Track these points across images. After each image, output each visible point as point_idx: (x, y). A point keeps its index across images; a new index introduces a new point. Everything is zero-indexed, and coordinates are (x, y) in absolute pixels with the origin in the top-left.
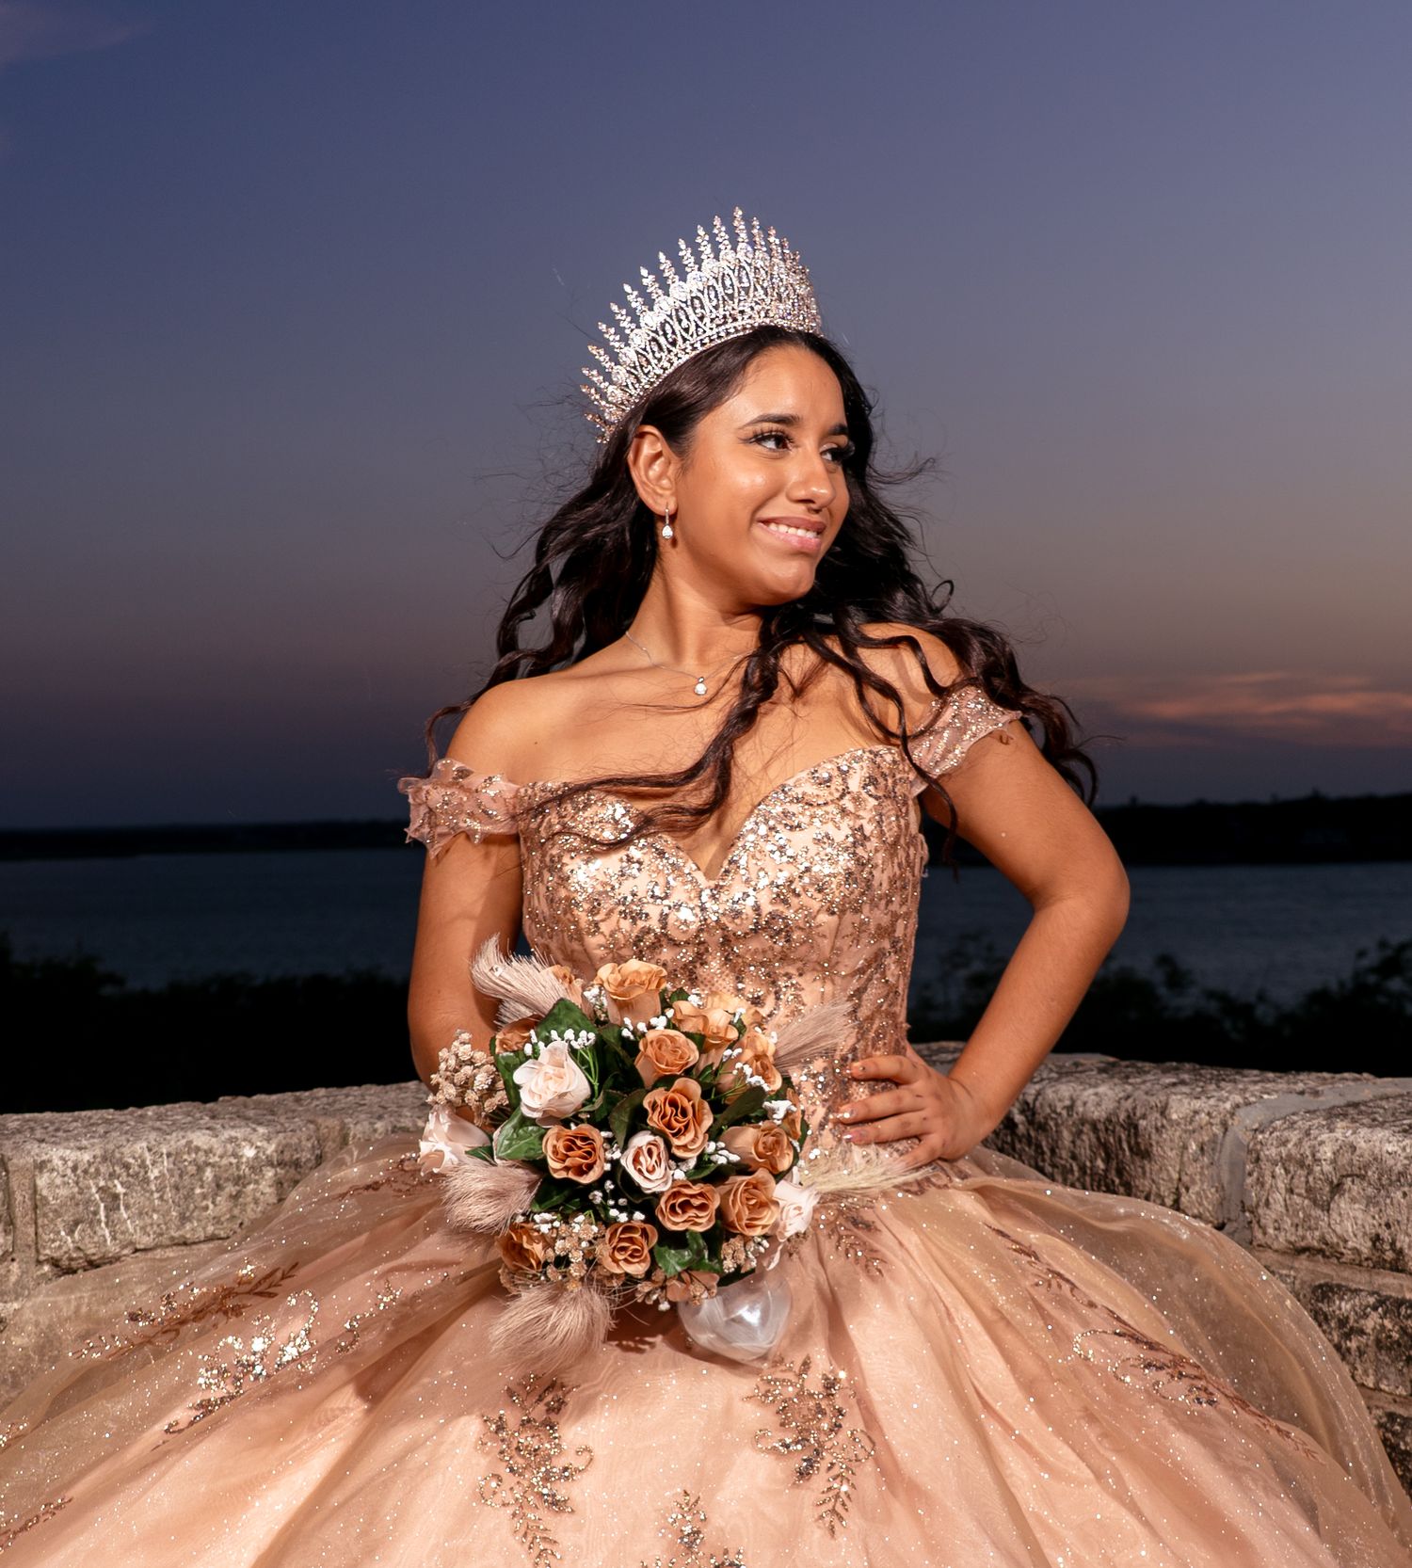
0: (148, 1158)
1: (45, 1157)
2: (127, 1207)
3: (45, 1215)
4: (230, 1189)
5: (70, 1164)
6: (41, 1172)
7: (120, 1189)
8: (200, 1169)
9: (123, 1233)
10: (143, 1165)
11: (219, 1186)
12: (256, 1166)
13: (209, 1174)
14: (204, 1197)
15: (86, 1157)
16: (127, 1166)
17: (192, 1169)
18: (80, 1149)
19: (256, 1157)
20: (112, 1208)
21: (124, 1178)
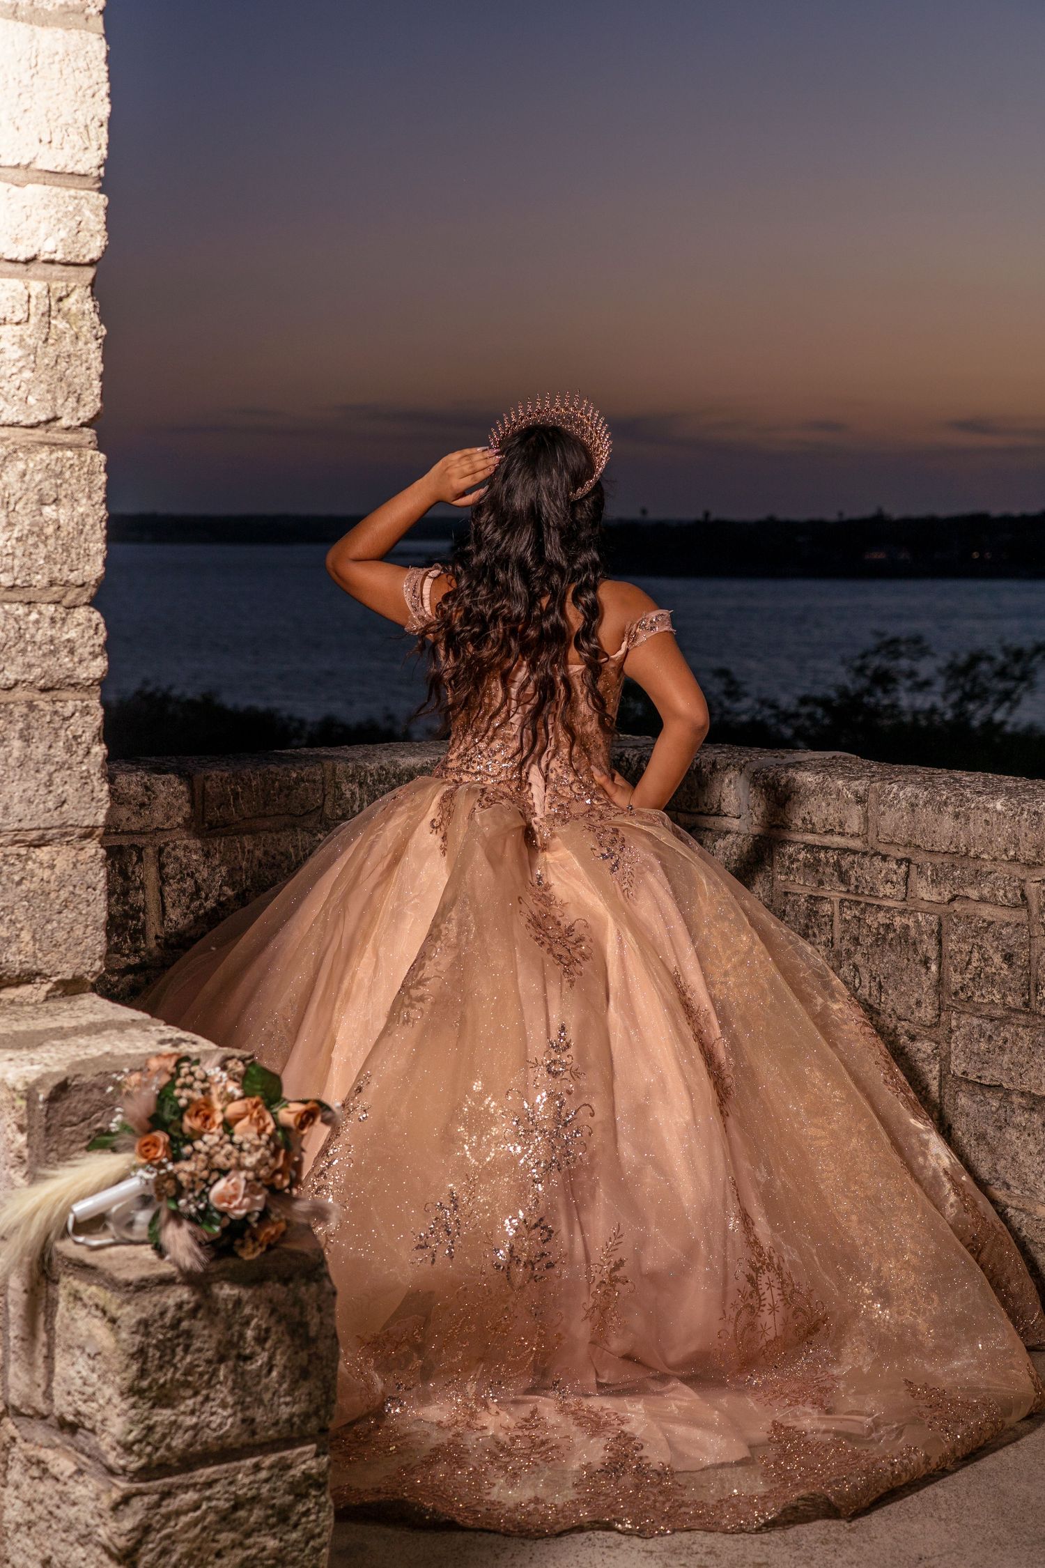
0: (252, 776)
1: (208, 775)
2: (242, 798)
3: (208, 800)
4: (286, 792)
5: (219, 778)
6: (207, 781)
7: (240, 790)
8: (273, 782)
9: (240, 810)
10: (249, 780)
14: (274, 795)
15: (226, 775)
16: (242, 780)
17: (270, 782)
18: (223, 771)
20: (236, 799)
21: (242, 785)
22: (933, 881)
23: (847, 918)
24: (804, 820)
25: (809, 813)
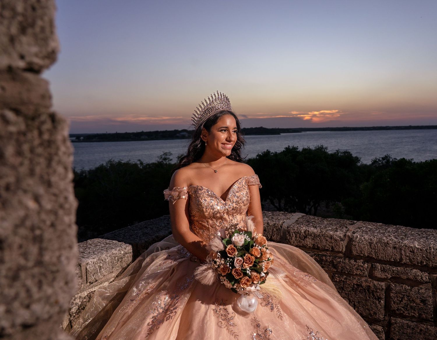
0: (106, 257)
1: (88, 262)
2: (103, 268)
3: (89, 274)
4: (120, 260)
5: (93, 262)
6: (87, 265)
7: (102, 265)
8: (115, 258)
9: (102, 273)
10: (105, 259)
11: (118, 260)
12: (124, 255)
13: (116, 258)
14: (116, 263)
15: (95, 260)
16: (102, 260)
17: (114, 258)
18: (94, 258)
19: (124, 253)
20: (100, 269)
21: (102, 263)
22: (381, 271)
23: (337, 280)
24: (314, 245)
25: (316, 243)
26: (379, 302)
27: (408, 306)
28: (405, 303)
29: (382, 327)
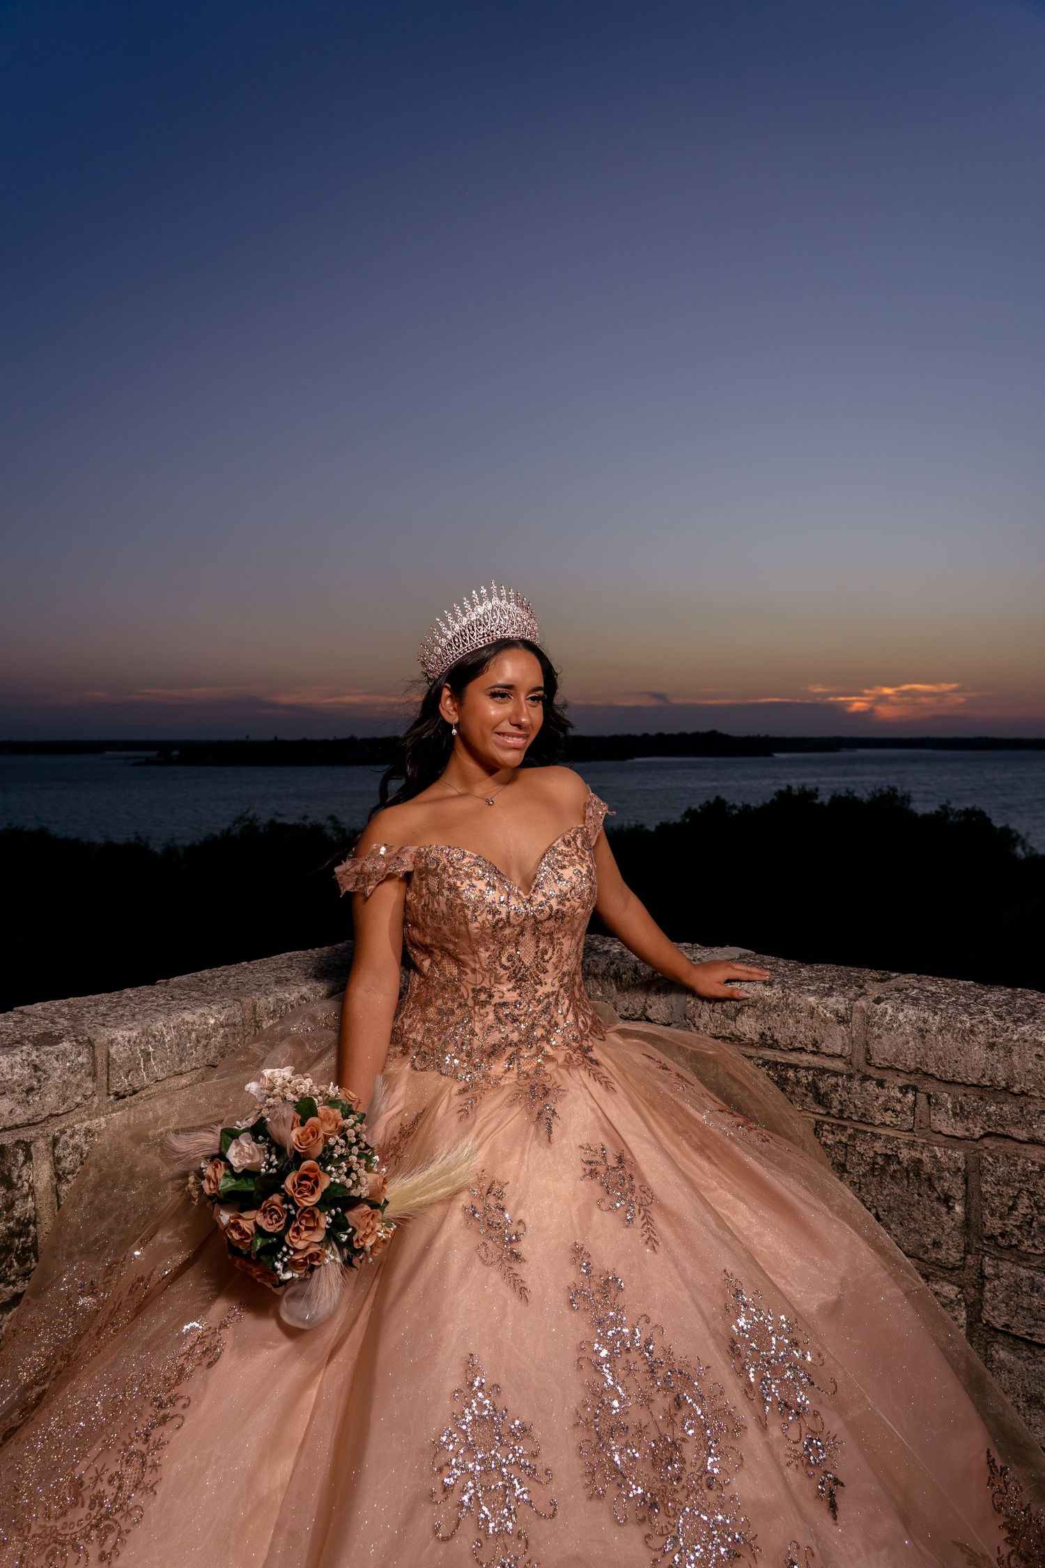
0: (165, 1031)
1: (113, 1037)
2: (154, 1059)
3: (114, 1069)
4: (204, 1042)
5: (127, 1039)
6: (112, 1045)
7: (151, 1050)
8: (189, 1033)
9: (152, 1073)
10: (162, 1035)
11: (198, 1041)
12: (215, 1029)
13: (193, 1035)
14: (191, 1048)
15: (135, 1034)
16: (154, 1037)
17: (186, 1034)
18: (130, 1030)
19: (215, 1023)
20: (147, 1060)
21: (153, 1043)
22: (955, 1114)
23: (829, 1142)
24: (762, 1035)
25: (769, 1029)
26: (950, 1209)
27: (1034, 1224)
28: (1025, 1215)
29: (959, 1286)
